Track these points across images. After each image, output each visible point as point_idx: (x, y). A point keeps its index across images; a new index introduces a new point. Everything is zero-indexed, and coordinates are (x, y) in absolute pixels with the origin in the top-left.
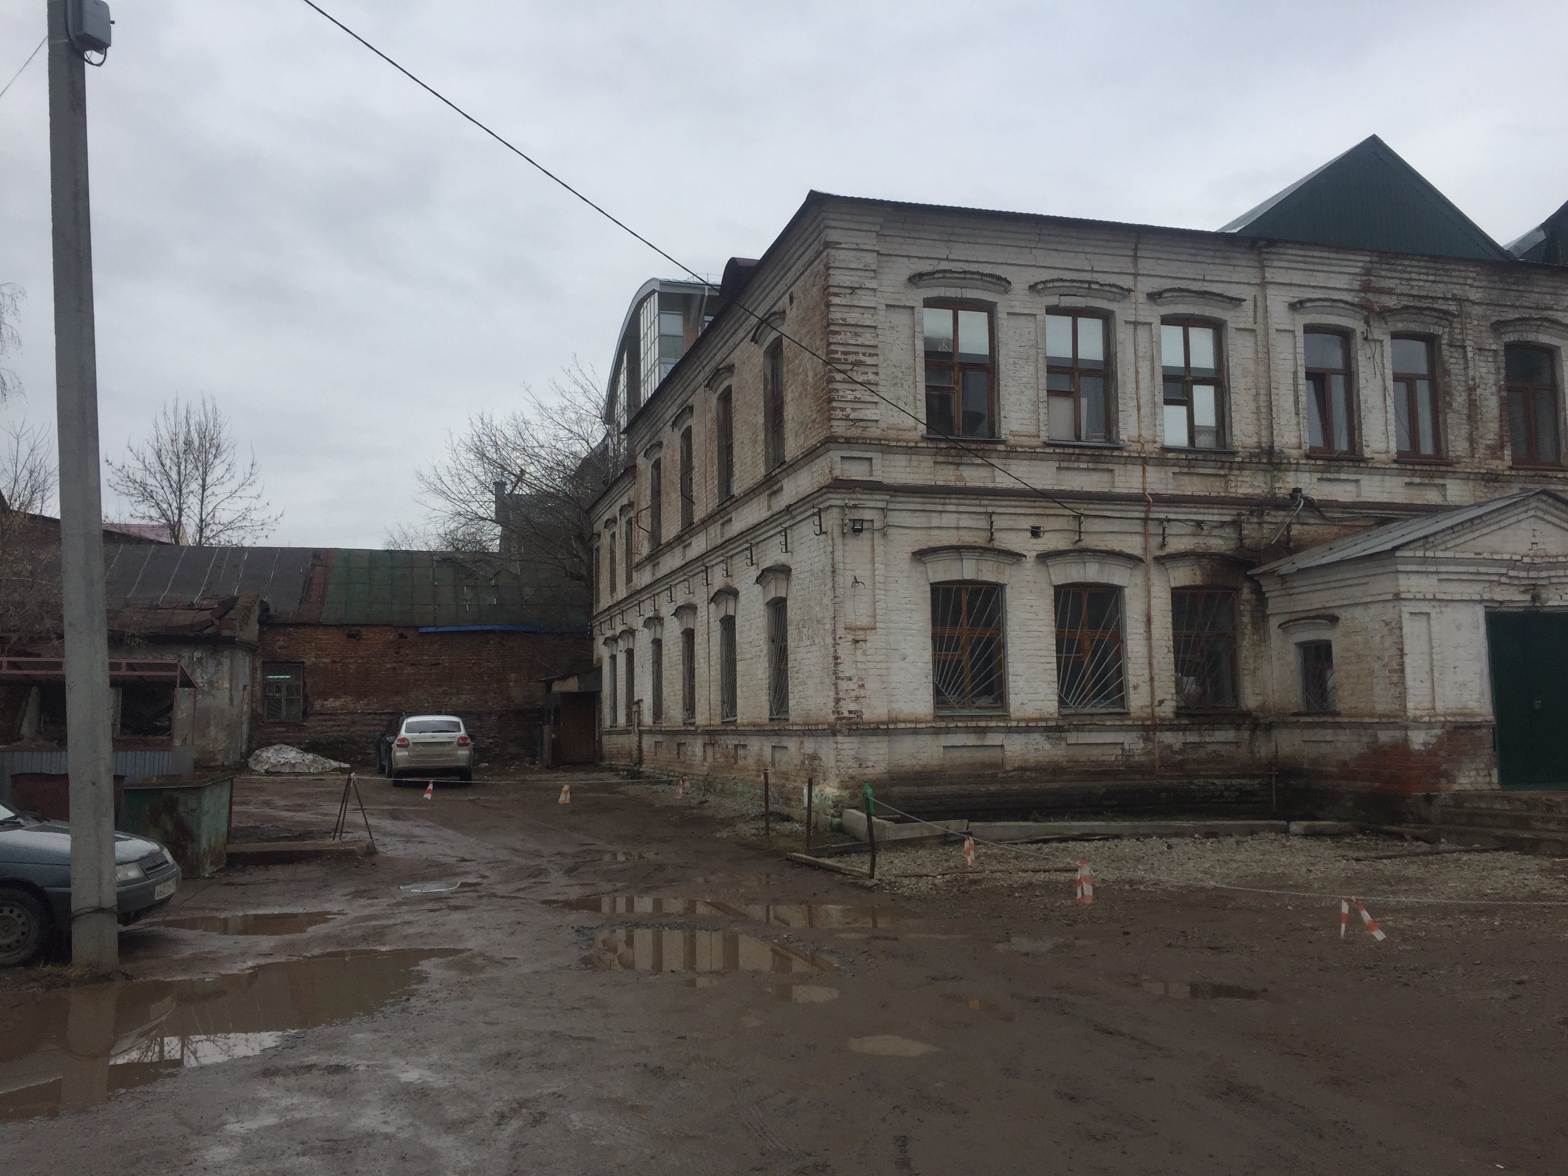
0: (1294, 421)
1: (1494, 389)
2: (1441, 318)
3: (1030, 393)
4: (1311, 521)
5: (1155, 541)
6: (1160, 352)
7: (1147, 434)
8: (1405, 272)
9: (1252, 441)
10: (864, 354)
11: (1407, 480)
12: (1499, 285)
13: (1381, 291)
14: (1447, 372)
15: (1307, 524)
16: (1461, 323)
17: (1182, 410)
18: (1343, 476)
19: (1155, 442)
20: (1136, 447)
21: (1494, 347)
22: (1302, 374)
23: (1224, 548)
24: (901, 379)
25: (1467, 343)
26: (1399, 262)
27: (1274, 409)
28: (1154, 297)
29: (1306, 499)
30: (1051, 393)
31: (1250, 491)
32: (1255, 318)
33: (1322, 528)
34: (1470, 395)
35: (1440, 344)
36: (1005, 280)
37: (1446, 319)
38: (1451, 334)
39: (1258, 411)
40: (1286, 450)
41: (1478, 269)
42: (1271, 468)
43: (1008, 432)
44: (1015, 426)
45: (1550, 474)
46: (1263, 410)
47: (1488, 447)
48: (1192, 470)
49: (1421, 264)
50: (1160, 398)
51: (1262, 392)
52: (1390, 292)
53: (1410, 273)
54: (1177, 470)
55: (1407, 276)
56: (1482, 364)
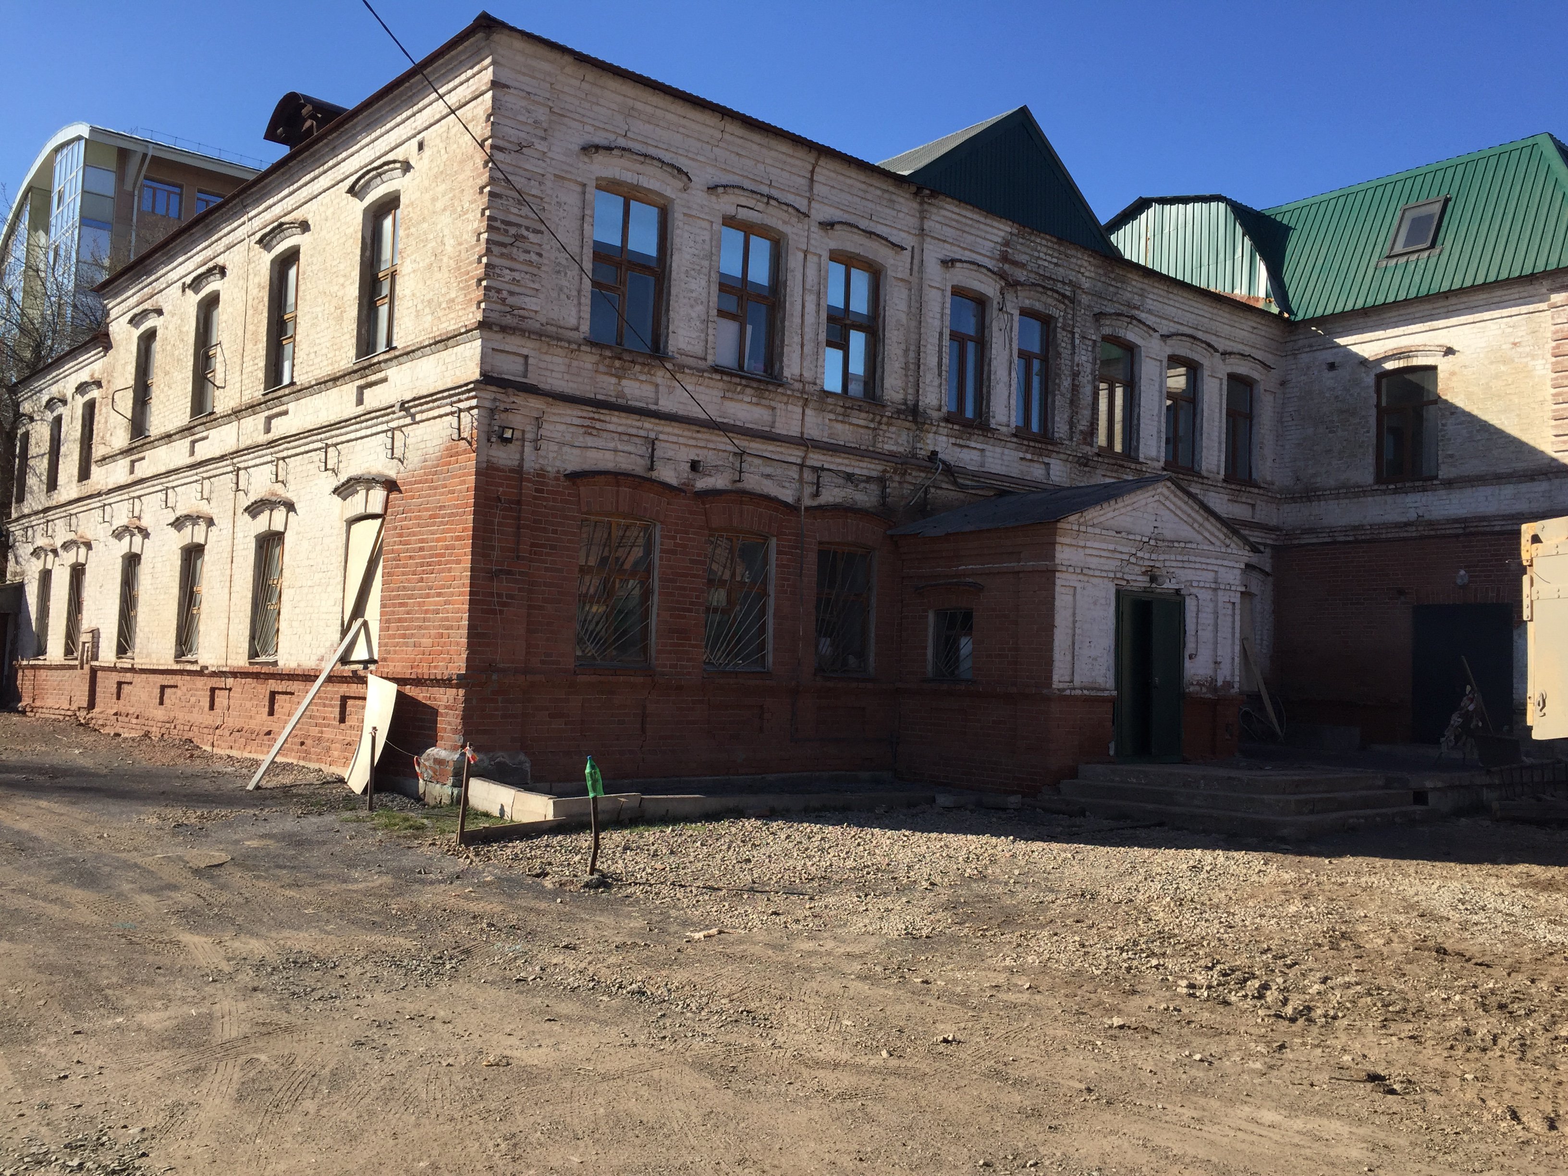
0: (936, 382)
1: (1090, 378)
2: (1059, 301)
3: (700, 309)
4: (944, 485)
5: (809, 490)
6: (826, 287)
7: (808, 375)
8: (1036, 250)
9: (898, 397)
10: (527, 229)
11: (1021, 455)
12: (1103, 279)
13: (1015, 263)
14: (1059, 354)
15: (941, 488)
16: (1073, 309)
17: (838, 354)
18: (973, 444)
19: (815, 384)
20: (798, 386)
21: (1094, 338)
22: (947, 336)
23: (868, 505)
24: (565, 267)
25: (1076, 330)
26: (1033, 238)
27: (922, 367)
28: (828, 226)
29: (944, 463)
30: (722, 313)
31: (894, 448)
32: (911, 269)
33: (952, 493)
34: (1073, 380)
35: (1056, 327)
36: (686, 174)
37: (1063, 303)
38: (1064, 318)
39: (906, 368)
40: (929, 411)
41: (1091, 259)
42: (914, 427)
43: (675, 350)
44: (682, 345)
45: (1125, 464)
46: (912, 366)
47: (1082, 432)
48: (846, 419)
49: (1049, 244)
50: (823, 337)
51: (912, 348)
52: (1023, 266)
53: (1039, 252)
54: (832, 416)
55: (1036, 254)
56: (1083, 352)
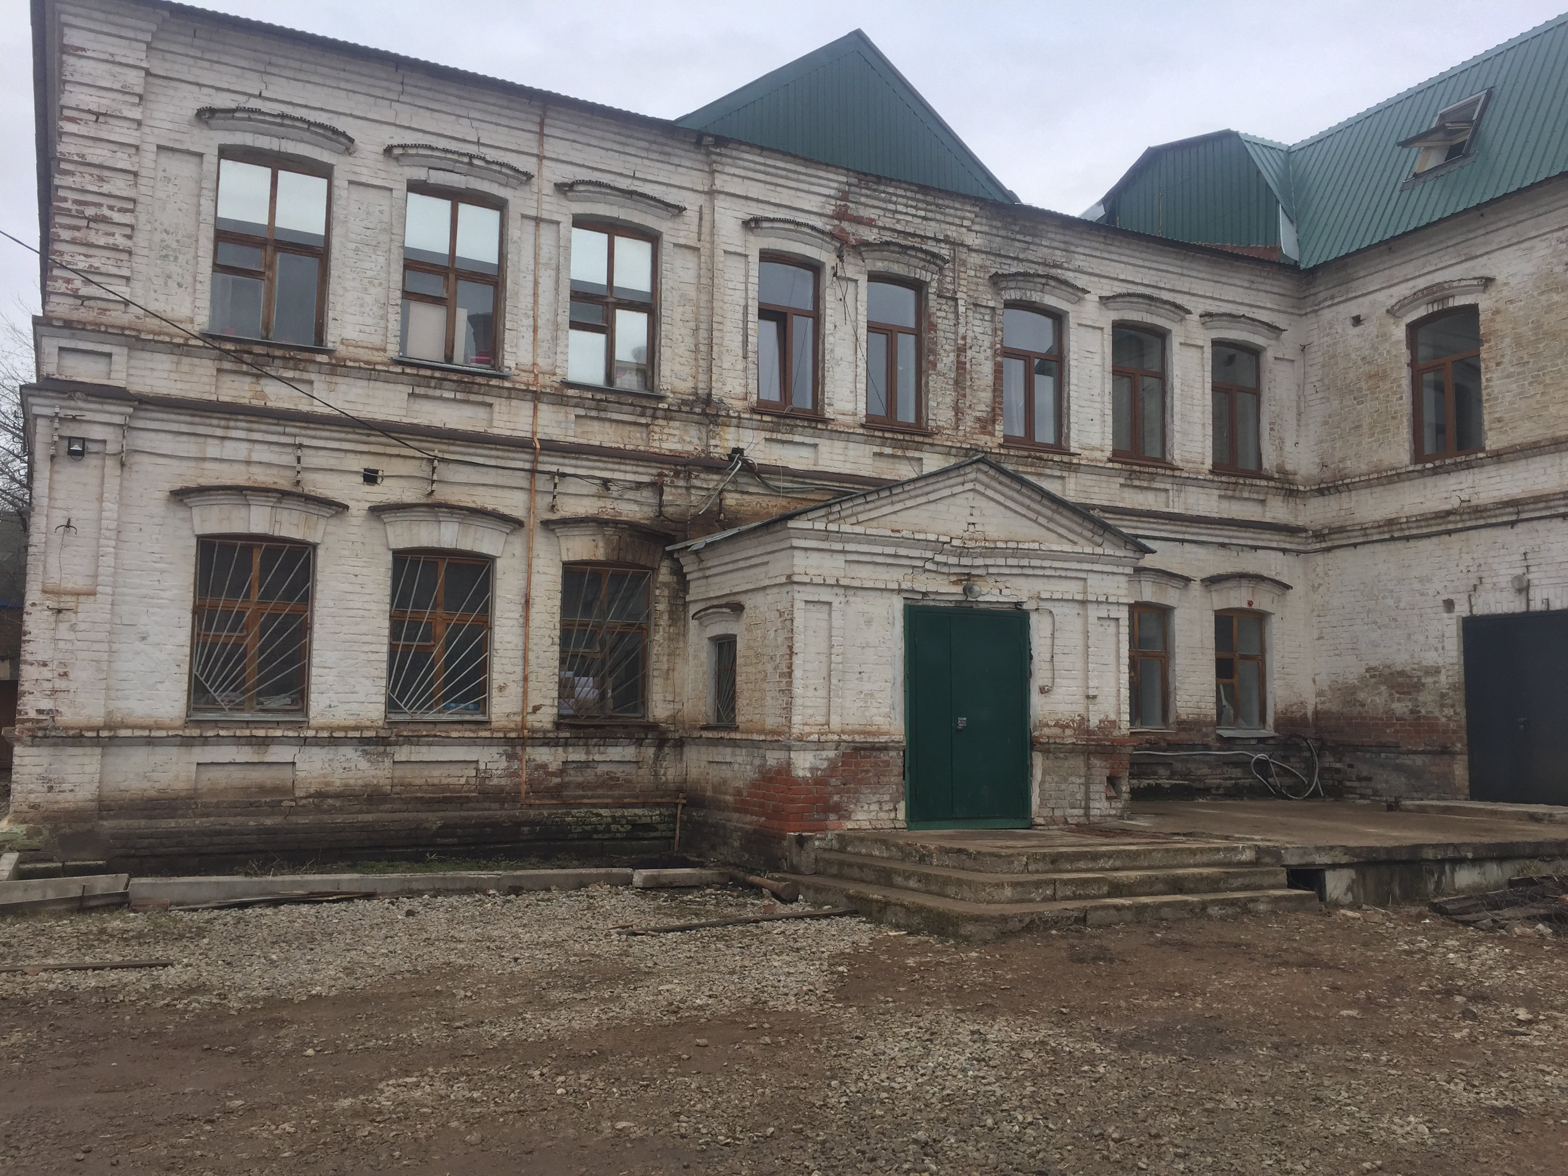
0: (740, 365)
1: (989, 352)
2: (929, 262)
3: (377, 292)
4: (752, 489)
5: (543, 501)
6: (568, 259)
7: (543, 363)
8: (890, 202)
9: (685, 386)
10: (111, 208)
11: (877, 449)
12: (1002, 233)
13: (858, 221)
14: (933, 327)
15: (748, 493)
16: (954, 271)
17: (600, 339)
18: (797, 438)
19: (555, 374)
20: (525, 377)
21: (991, 304)
22: (753, 310)
23: (639, 515)
24: (174, 250)
25: (959, 295)
26: (882, 188)
27: (715, 348)
28: (564, 189)
29: (745, 462)
30: (408, 295)
31: (678, 447)
32: (699, 234)
33: (766, 499)
34: (958, 356)
35: (928, 293)
36: (344, 134)
37: (934, 264)
38: (940, 281)
39: (696, 351)
40: (725, 400)
41: (977, 209)
42: (707, 422)
43: (338, 340)
44: (351, 333)
45: (1045, 456)
46: (703, 348)
47: (978, 419)
48: (603, 415)
49: (909, 194)
50: (564, 319)
51: (703, 326)
52: (870, 223)
53: (895, 203)
54: (582, 412)
55: (892, 207)
56: (977, 322)
